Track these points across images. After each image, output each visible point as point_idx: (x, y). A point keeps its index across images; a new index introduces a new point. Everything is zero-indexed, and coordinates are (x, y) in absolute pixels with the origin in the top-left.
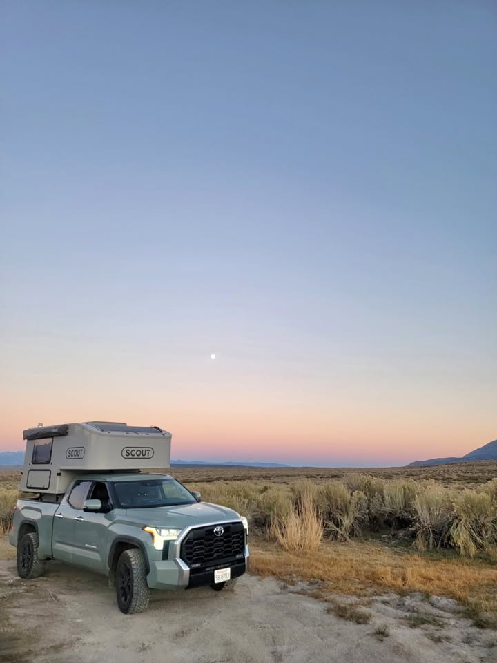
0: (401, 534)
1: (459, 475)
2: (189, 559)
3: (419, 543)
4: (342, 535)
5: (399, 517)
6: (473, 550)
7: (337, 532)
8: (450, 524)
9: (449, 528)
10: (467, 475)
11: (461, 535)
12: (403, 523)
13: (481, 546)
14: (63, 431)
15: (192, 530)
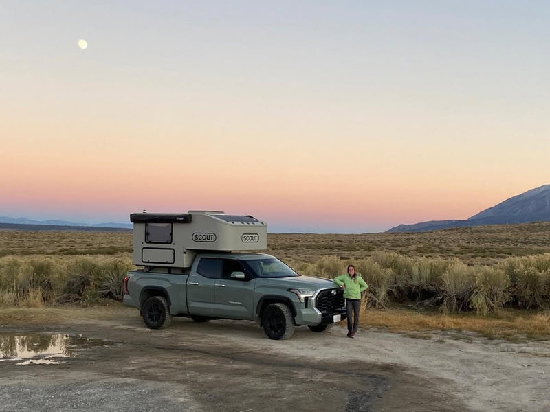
0: (427, 302)
1: (462, 247)
2: (321, 308)
3: (444, 307)
4: (379, 303)
5: (425, 290)
6: (486, 310)
7: (376, 301)
8: (471, 293)
9: (470, 296)
10: (471, 245)
11: (478, 300)
12: (427, 294)
13: (492, 308)
14: (187, 219)
15: (321, 291)
